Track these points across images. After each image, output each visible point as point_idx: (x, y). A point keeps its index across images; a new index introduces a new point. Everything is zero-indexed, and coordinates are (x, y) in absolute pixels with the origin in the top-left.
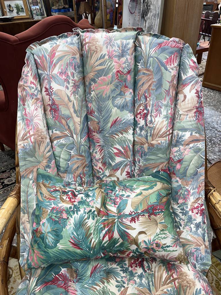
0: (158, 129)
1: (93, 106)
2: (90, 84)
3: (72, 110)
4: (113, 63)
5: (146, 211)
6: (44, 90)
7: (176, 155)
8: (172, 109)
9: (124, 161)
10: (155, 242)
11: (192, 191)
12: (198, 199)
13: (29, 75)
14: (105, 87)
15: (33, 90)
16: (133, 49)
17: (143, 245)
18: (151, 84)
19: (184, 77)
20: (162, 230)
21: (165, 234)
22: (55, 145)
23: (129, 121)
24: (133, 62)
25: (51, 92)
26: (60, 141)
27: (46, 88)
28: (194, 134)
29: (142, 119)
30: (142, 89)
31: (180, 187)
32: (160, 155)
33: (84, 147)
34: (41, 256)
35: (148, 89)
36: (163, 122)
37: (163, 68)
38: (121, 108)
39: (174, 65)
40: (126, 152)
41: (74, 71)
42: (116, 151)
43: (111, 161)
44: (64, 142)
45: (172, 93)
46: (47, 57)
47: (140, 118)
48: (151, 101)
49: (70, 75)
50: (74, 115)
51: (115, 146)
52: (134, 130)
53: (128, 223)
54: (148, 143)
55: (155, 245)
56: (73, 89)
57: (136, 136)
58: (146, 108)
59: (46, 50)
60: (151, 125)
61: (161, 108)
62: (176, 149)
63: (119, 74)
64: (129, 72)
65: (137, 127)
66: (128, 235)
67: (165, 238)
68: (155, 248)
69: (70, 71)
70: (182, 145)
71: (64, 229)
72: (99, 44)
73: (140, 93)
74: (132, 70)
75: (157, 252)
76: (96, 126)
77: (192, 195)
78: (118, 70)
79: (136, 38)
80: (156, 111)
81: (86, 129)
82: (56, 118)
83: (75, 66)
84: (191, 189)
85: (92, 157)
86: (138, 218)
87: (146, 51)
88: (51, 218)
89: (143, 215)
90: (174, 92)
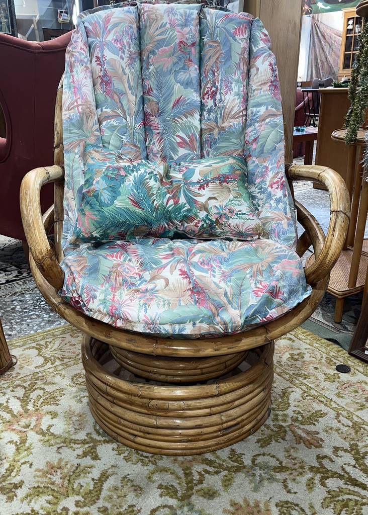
0: (229, 108)
1: (151, 83)
2: (148, 57)
3: (127, 85)
4: (176, 32)
5: (218, 178)
6: (94, 59)
7: (251, 136)
8: (244, 86)
9: (189, 154)
10: (228, 207)
11: (270, 167)
12: (277, 174)
13: (79, 40)
14: (166, 59)
15: (83, 56)
16: (198, 21)
17: (214, 211)
18: (218, 57)
19: (255, 49)
20: (236, 197)
21: (239, 201)
22: (104, 127)
23: (194, 102)
24: (197, 35)
25: (104, 61)
26: (111, 121)
27: (97, 57)
28: (269, 108)
29: (210, 99)
30: (209, 64)
31: (257, 166)
32: (234, 140)
33: (139, 135)
34: (95, 217)
35: (216, 62)
36: (234, 100)
37: (231, 38)
38: (185, 84)
39: (243, 36)
40: (192, 141)
41: (130, 42)
42: (179, 140)
43: (172, 154)
44: (115, 123)
45: (244, 67)
46: (101, 22)
47: (208, 99)
48: (219, 76)
49: (125, 44)
50: (129, 92)
51: (178, 134)
52: (201, 115)
53: (197, 191)
54: (218, 127)
55: (227, 210)
56: (128, 60)
57: (203, 122)
58: (214, 84)
59: (100, 16)
60: (221, 105)
61: (231, 83)
62: (250, 129)
63: (182, 45)
64: (193, 44)
65: (205, 110)
66: (196, 201)
67: (239, 205)
68: (228, 213)
69: (126, 40)
70: (258, 122)
71: (122, 185)
72: (160, 12)
73: (207, 69)
74: (197, 43)
75: (231, 219)
76: (155, 107)
77: (271, 171)
78: (182, 40)
79: (201, 11)
80: (226, 87)
81: (142, 113)
82: (107, 92)
83: (131, 36)
84: (269, 165)
85: (148, 151)
86: (207, 185)
87: (212, 22)
88: (106, 175)
89: (214, 182)
90: (246, 68)
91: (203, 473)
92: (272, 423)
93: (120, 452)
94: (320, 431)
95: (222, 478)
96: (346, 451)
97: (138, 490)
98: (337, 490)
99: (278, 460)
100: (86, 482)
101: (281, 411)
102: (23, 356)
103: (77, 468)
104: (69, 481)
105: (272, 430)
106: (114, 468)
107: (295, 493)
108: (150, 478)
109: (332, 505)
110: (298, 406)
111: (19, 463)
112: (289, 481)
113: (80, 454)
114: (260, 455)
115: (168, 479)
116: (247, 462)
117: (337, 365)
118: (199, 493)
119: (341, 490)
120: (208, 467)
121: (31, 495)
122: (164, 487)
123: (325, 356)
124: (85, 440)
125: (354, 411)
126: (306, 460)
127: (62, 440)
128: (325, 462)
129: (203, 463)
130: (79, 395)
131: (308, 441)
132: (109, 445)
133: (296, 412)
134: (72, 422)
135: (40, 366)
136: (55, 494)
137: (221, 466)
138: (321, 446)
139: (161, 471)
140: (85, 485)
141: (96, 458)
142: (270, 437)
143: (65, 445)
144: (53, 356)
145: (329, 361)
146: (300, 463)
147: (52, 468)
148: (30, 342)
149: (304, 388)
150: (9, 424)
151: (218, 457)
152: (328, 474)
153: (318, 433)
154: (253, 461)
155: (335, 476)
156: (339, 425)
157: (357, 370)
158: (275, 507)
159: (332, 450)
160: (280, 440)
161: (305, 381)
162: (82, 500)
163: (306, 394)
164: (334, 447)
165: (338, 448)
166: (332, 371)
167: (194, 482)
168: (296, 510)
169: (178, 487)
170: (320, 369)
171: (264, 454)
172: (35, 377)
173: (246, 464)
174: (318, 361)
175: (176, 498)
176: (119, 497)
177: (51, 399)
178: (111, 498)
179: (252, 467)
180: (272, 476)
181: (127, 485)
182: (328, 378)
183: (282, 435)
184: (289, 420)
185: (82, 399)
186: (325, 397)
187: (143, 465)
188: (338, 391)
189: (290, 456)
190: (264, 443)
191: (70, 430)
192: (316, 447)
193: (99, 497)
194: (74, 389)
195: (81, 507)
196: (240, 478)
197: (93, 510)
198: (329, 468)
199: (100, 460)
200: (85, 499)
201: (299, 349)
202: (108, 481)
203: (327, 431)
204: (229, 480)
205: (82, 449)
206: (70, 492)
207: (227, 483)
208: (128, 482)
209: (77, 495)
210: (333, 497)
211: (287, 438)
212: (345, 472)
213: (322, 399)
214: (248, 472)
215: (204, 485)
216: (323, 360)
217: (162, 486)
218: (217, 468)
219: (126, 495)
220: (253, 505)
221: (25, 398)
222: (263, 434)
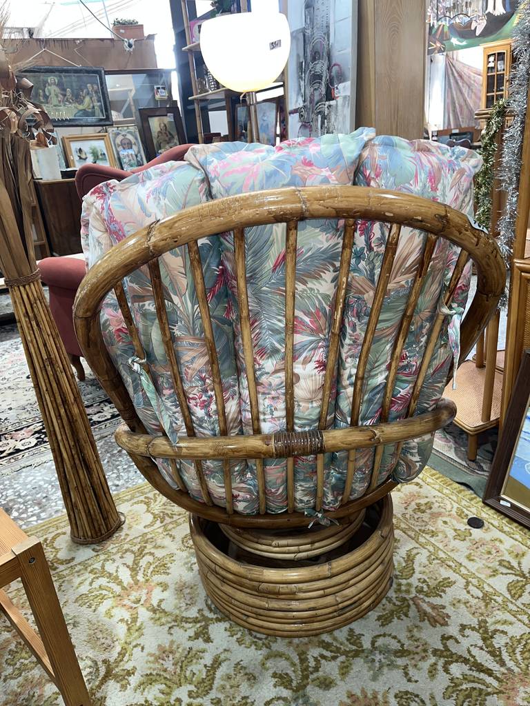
91: (319, 658)
92: (394, 595)
93: (233, 633)
94: (447, 604)
95: (339, 664)
96: (473, 629)
97: (252, 678)
98: (461, 677)
99: (399, 641)
100: (198, 669)
101: (405, 579)
102: (131, 513)
103: (189, 652)
104: (181, 667)
105: (394, 604)
106: (226, 652)
107: (416, 681)
108: (263, 664)
109: (454, 695)
110: (424, 572)
111: (131, 646)
112: (410, 668)
113: (191, 635)
114: (380, 635)
115: (282, 665)
116: (367, 644)
117: (469, 517)
118: (314, 682)
119: (465, 677)
120: (325, 651)
121: (144, 683)
122: (278, 676)
123: (456, 505)
124: (197, 618)
125: (486, 578)
126: (429, 641)
127: (173, 618)
128: (450, 643)
129: (319, 647)
130: (190, 562)
131: (433, 617)
132: (221, 624)
133: (422, 580)
134: (182, 596)
135: (149, 525)
136: (168, 683)
137: (338, 649)
138: (446, 624)
139: (276, 656)
140: (197, 673)
141: (208, 640)
142: (392, 612)
143: (176, 624)
144: (162, 512)
145: (460, 514)
146: (423, 645)
147: (164, 653)
148: (138, 495)
149: (431, 549)
150: (119, 598)
151: (335, 639)
152: (452, 658)
153: (444, 607)
154: (373, 643)
155: (459, 661)
156: (468, 597)
157: (492, 524)
158: (394, 699)
159: (458, 628)
160: (403, 617)
161: (432, 540)
162: (195, 690)
163: (433, 557)
164: (461, 625)
165: (465, 625)
166: (463, 526)
167: (310, 669)
168: (416, 702)
169: (293, 675)
170: (450, 524)
171: (384, 635)
172: (145, 539)
173: (365, 647)
174: (447, 513)
175: (290, 689)
176: (232, 687)
177: (161, 566)
178: (223, 687)
179: (372, 651)
180: (392, 662)
181: (240, 673)
182: (459, 535)
183: (405, 610)
184: (413, 590)
185: (193, 566)
186: (454, 560)
187: (256, 649)
188: (469, 552)
189: (412, 636)
190: (385, 620)
191: (182, 605)
192: (442, 625)
193: (212, 686)
194: (185, 554)
195: (194, 698)
196: (359, 665)
197: (206, 701)
198: (454, 651)
199: (212, 642)
200: (198, 689)
201: (427, 497)
202: (221, 668)
203: (454, 605)
204: (347, 667)
205: (193, 629)
206: (182, 680)
207: (345, 670)
208: (241, 669)
209: (190, 684)
210: (456, 685)
211: (411, 614)
212: (471, 655)
213: (451, 563)
214: (367, 657)
215: (320, 674)
216: (454, 512)
217: (276, 674)
218: (335, 653)
219: (239, 685)
220: (371, 697)
221: (135, 566)
222: (384, 609)
